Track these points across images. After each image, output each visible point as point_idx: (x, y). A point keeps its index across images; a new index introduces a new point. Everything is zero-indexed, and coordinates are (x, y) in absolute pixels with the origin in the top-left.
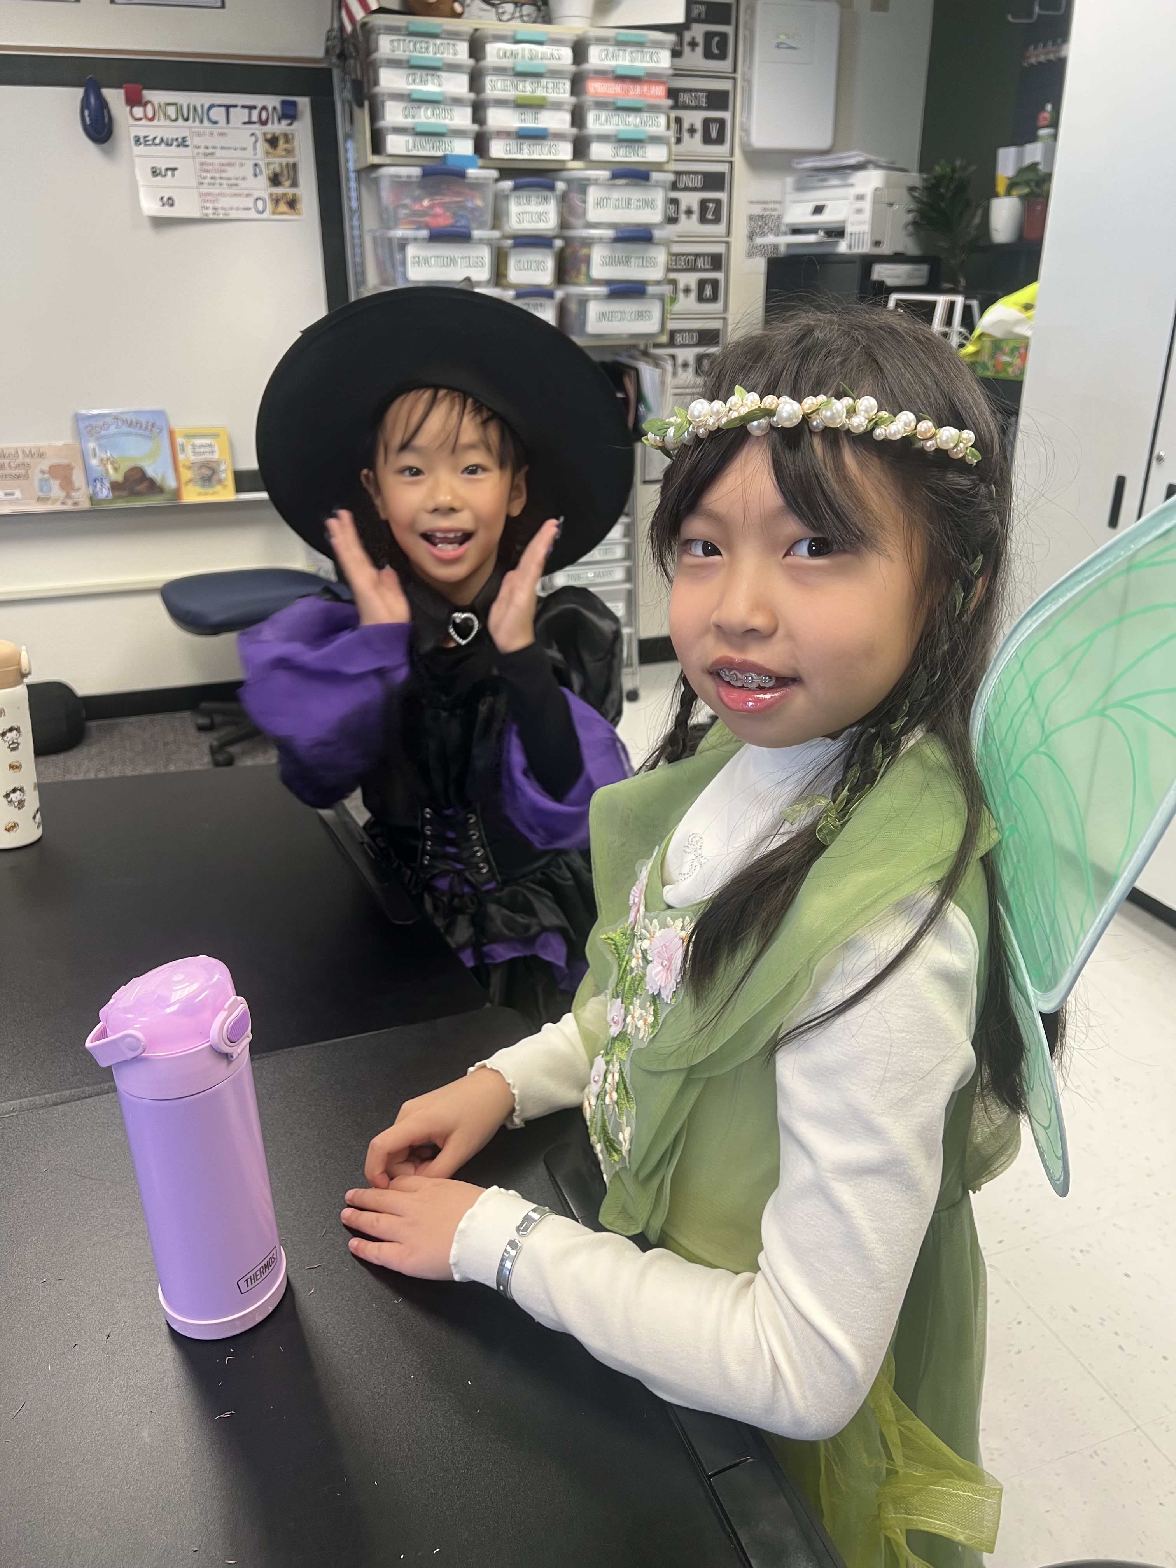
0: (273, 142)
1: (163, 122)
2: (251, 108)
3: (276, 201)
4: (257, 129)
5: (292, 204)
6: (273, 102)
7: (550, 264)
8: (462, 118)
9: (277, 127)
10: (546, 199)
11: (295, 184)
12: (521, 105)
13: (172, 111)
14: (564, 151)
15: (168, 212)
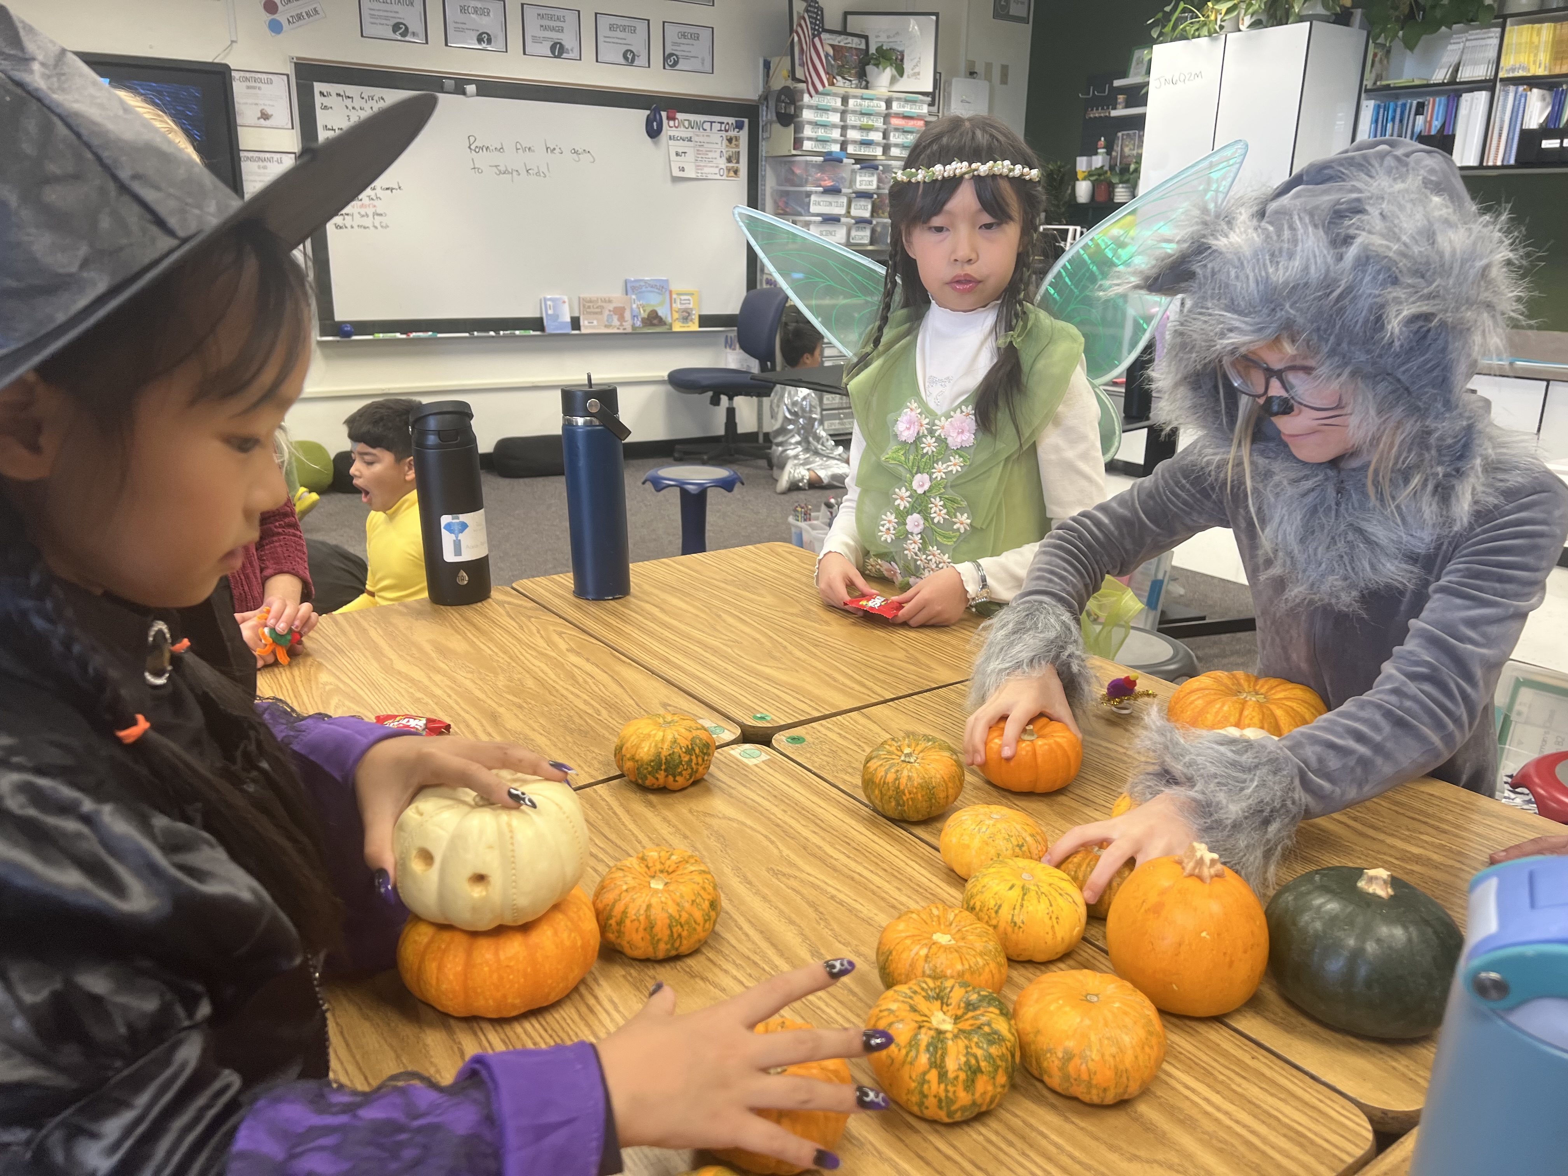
0: (730, 140)
1: (682, 129)
2: (722, 123)
3: (729, 170)
4: (724, 134)
5: (736, 172)
6: (731, 120)
7: (870, 207)
8: (836, 134)
9: (732, 133)
10: (873, 174)
11: (738, 162)
12: (862, 128)
13: (686, 124)
14: (879, 151)
15: (681, 174)
